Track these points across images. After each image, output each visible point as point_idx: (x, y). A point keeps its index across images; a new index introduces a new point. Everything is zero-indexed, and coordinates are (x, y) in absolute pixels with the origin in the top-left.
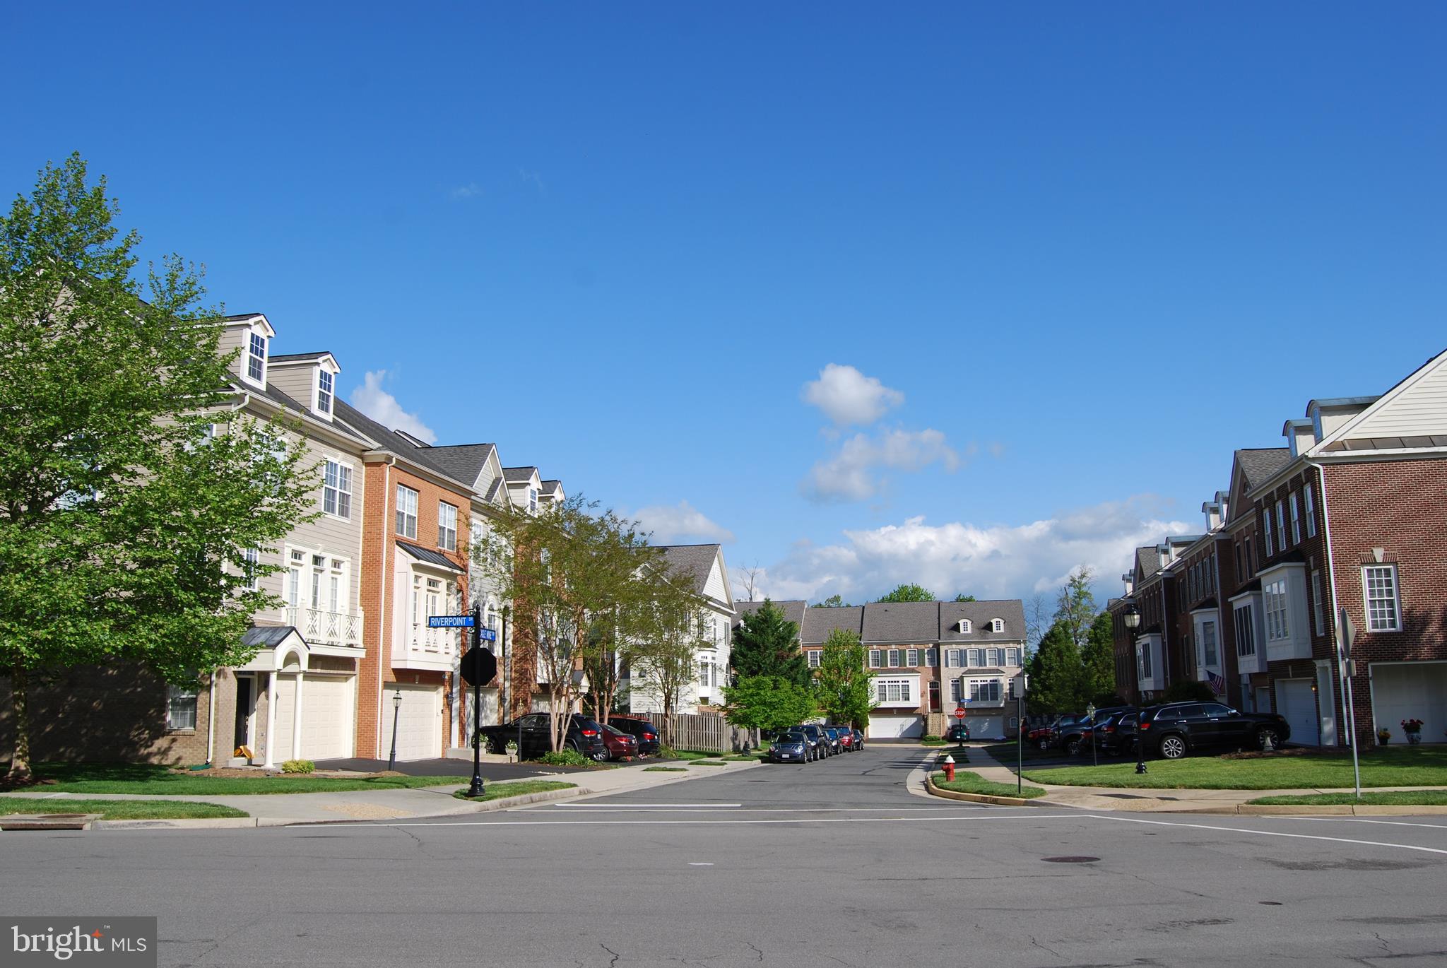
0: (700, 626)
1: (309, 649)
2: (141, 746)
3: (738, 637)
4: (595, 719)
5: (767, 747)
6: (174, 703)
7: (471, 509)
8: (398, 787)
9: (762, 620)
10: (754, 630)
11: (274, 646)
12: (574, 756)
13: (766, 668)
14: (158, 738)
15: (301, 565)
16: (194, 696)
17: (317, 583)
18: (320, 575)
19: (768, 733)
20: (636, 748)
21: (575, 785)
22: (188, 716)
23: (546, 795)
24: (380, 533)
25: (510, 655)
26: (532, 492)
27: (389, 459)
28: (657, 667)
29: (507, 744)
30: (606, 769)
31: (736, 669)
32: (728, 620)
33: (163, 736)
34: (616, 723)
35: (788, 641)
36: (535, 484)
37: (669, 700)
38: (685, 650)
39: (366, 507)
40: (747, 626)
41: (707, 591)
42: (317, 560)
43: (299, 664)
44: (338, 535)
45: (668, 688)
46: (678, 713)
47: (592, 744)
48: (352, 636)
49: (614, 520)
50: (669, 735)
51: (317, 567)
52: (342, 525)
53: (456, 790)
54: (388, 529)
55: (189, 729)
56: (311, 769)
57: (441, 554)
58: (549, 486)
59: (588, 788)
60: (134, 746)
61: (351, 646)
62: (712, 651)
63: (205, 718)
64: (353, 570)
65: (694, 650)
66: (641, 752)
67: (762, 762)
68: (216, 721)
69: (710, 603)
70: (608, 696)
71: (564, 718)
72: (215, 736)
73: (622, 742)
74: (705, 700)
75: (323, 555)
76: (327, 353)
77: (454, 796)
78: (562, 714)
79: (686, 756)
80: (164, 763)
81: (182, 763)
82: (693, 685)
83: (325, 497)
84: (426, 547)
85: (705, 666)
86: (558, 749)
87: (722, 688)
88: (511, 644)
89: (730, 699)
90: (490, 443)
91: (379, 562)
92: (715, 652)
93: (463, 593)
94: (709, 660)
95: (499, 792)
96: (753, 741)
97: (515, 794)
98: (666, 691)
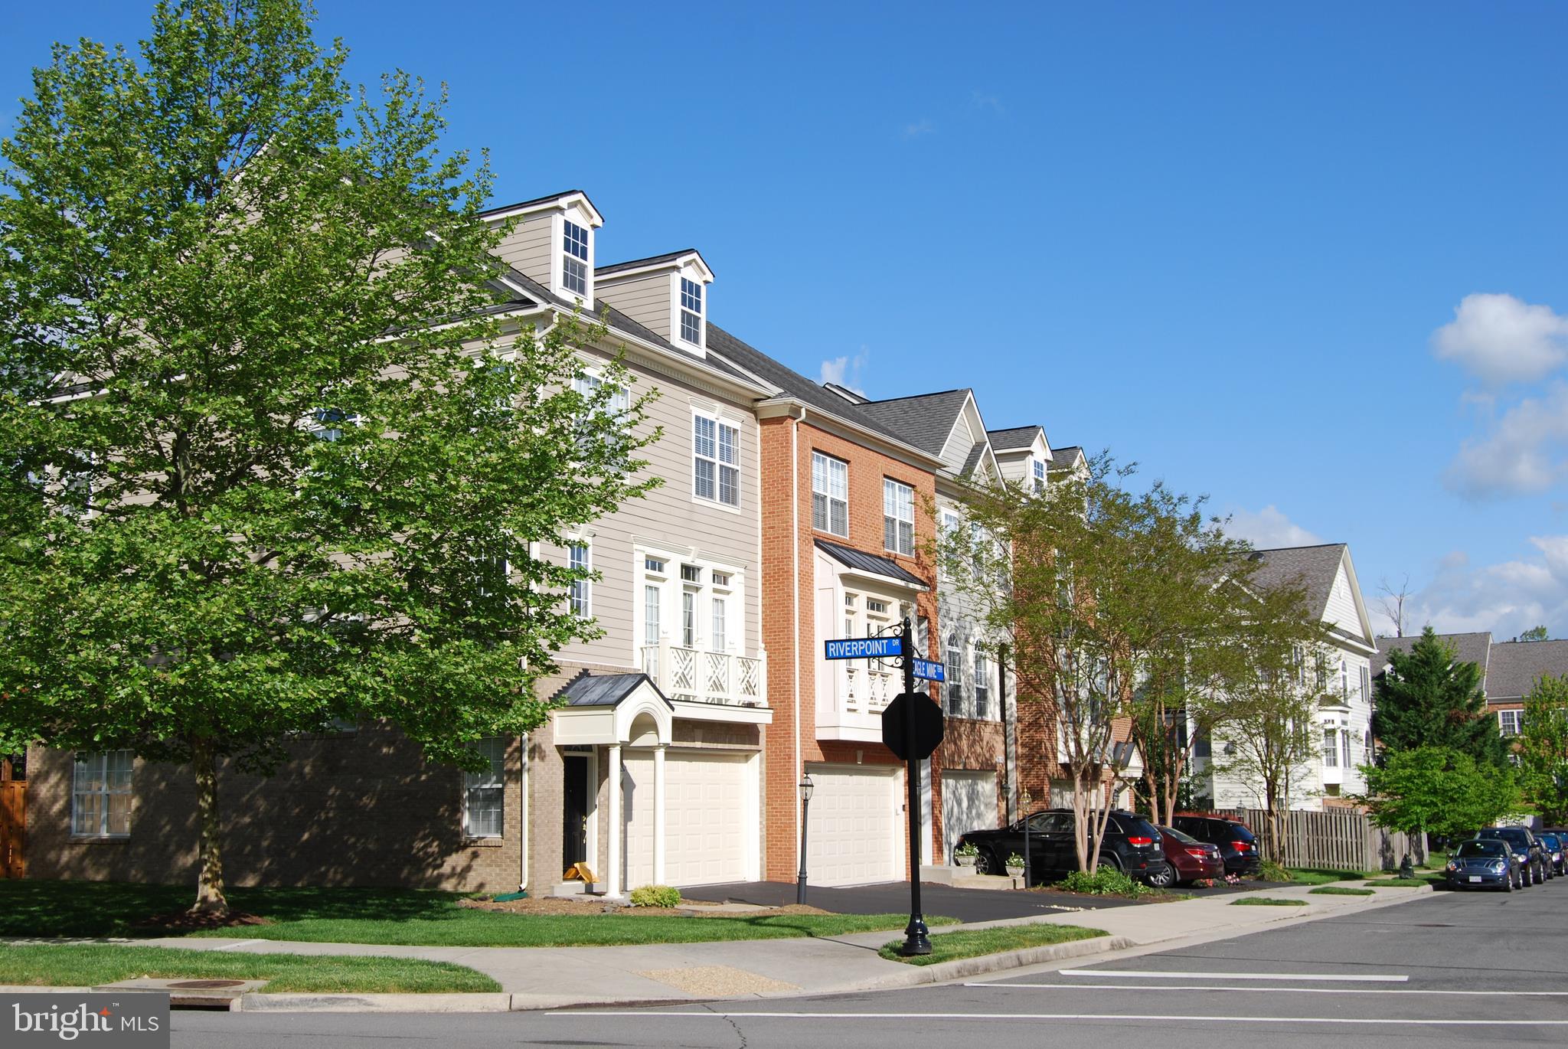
0: (1321, 668)
1: (673, 709)
2: (429, 865)
3: (1383, 690)
4: (1152, 822)
5: (1441, 864)
6: (473, 798)
7: (937, 491)
8: (794, 936)
9: (1421, 661)
10: (1409, 678)
11: (613, 705)
12: (1117, 880)
13: (1432, 737)
14: (450, 854)
15: (664, 580)
16: (500, 786)
17: (691, 608)
18: (694, 595)
19: (1440, 841)
20: (1220, 865)
21: (1102, 933)
22: (493, 817)
23: (1048, 951)
24: (788, 528)
25: (1012, 719)
26: (1037, 465)
27: (795, 412)
28: (1251, 736)
29: (1007, 859)
30: (1168, 900)
31: (1382, 740)
32: (1366, 663)
33: (457, 851)
34: (1186, 825)
35: (1466, 694)
36: (1040, 452)
37: (1274, 789)
38: (1296, 706)
39: (764, 489)
40: (1396, 671)
41: (1327, 617)
42: (688, 572)
43: (657, 734)
44: (718, 531)
45: (1270, 770)
46: (1291, 808)
47: (1145, 859)
48: (749, 688)
49: (1167, 499)
50: (1276, 843)
51: (690, 582)
52: (726, 517)
53: (885, 942)
54: (800, 521)
55: (494, 837)
56: (674, 902)
57: (891, 560)
58: (1062, 458)
59: (1128, 938)
60: (419, 864)
61: (751, 705)
62: (1341, 711)
63: (516, 819)
64: (749, 587)
65: (1311, 707)
66: (1228, 872)
67: (1435, 889)
68: (532, 823)
69: (1332, 634)
70: (1171, 785)
71: (1096, 817)
72: (531, 848)
73: (1195, 856)
74: (1333, 789)
75: (698, 563)
76: (690, 251)
77: (881, 954)
78: (1094, 811)
79: (1304, 877)
80: (461, 890)
81: (487, 890)
82: (1311, 763)
83: (697, 473)
84: (865, 550)
85: (1330, 733)
86: (1089, 867)
87: (1361, 768)
88: (1014, 702)
89: (1374, 785)
90: (964, 388)
91: (789, 574)
92: (1347, 712)
93: (929, 622)
94: (1338, 723)
95: (959, 948)
96: (1416, 853)
97: (989, 951)
98: (1268, 773)
